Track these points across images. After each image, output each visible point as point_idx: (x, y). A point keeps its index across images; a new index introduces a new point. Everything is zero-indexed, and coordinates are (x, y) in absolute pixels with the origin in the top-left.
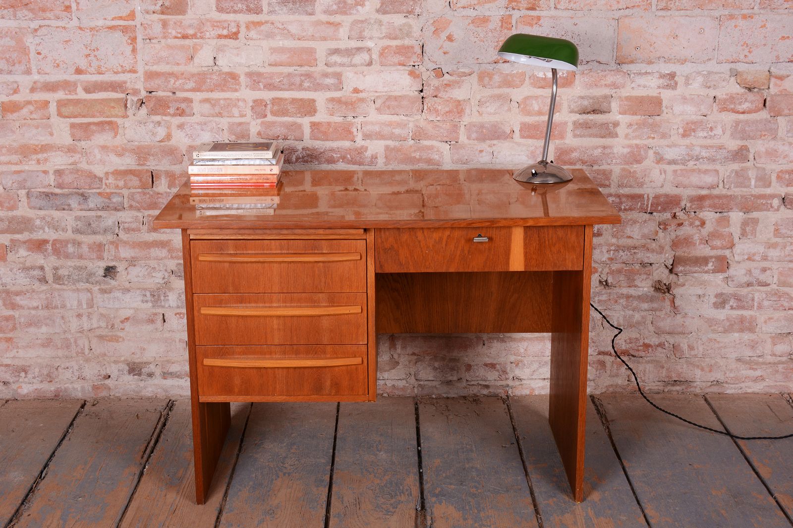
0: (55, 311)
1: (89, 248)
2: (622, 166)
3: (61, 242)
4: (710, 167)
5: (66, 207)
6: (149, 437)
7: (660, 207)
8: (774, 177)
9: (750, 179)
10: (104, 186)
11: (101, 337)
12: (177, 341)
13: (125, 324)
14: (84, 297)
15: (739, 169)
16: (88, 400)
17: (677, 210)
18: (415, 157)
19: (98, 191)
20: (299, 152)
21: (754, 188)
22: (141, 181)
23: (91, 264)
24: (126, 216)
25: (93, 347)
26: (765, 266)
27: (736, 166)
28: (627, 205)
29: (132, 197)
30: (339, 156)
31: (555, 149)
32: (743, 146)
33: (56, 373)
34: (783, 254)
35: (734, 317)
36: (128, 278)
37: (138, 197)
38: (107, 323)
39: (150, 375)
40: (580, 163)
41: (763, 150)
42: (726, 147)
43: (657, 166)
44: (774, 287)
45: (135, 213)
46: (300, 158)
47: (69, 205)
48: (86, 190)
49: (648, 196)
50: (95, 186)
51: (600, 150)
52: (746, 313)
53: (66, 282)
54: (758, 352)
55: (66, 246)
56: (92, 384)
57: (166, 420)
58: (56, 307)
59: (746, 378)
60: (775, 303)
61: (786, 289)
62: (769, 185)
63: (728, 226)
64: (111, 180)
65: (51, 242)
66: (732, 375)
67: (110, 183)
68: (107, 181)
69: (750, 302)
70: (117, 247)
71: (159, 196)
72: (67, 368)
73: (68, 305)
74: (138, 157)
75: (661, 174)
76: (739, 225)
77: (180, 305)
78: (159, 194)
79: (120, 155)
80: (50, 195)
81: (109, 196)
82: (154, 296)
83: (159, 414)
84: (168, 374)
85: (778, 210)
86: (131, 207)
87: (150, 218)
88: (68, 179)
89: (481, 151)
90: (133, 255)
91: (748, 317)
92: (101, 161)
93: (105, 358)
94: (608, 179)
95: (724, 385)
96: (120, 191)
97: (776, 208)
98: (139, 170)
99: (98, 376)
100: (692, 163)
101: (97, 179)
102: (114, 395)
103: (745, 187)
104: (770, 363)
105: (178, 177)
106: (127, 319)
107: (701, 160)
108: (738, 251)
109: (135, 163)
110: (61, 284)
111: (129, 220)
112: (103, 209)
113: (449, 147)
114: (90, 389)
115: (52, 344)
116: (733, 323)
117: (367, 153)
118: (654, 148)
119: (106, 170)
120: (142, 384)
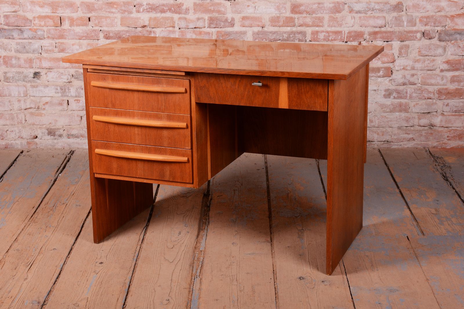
0: (5, 98)
1: (25, 61)
2: (329, 15)
3: (8, 57)
4: (380, 15)
5: (11, 37)
6: (59, 165)
7: (351, 39)
8: (418, 21)
9: (403, 22)
10: (33, 25)
11: (32, 114)
12: (76, 116)
13: (46, 106)
14: (22, 90)
15: (397, 16)
16: (25, 150)
17: (362, 40)
18: (211, 10)
19: (29, 28)
20: (144, 6)
21: (406, 27)
22: (54, 22)
23: (26, 71)
24: (46, 43)
25: (27, 119)
26: (413, 73)
27: (395, 14)
28: (333, 37)
29: (49, 31)
30: (167, 8)
31: (291, 4)
32: (399, 2)
33: (6, 134)
34: (423, 66)
35: (396, 103)
36: (47, 79)
37: (52, 32)
38: (35, 105)
39: (60, 136)
40: (305, 12)
41: (411, 4)
42: (390, 3)
43: (350, 14)
44: (419, 85)
45: (51, 41)
46: (145, 10)
47: (13, 36)
48: (22, 27)
49: (345, 32)
50: (27, 25)
51: (316, 5)
52: (403, 101)
53: (11, 81)
54: (410, 123)
55: (11, 60)
56: (27, 141)
57: (69, 159)
58: (6, 96)
59: (403, 139)
60: (419, 94)
61: (427, 87)
62: (415, 25)
63: (392, 49)
64: (37, 21)
65: (2, 57)
66: (395, 137)
67: (36, 23)
68: (34, 22)
69: (405, 94)
70: (41, 61)
71: (65, 31)
72: (12, 131)
73: (13, 95)
74: (52, 8)
75: (352, 19)
76: (397, 49)
77: (77, 95)
78: (64, 30)
79: (42, 7)
80: (2, 30)
81: (35, 31)
82: (62, 89)
83: (65, 156)
84: (71, 135)
85: (420, 40)
86: (48, 37)
87: (60, 44)
88: (12, 20)
89: (248, 6)
90: (50, 65)
91: (404, 103)
92: (31, 10)
93: (35, 126)
94: (322, 22)
95: (391, 143)
96: (42, 28)
97: (419, 38)
98: (53, 16)
99: (30, 136)
100: (370, 12)
101: (29, 21)
102: (39, 147)
103: (401, 26)
104: (417, 130)
105: (75, 20)
106: (47, 103)
107: (375, 11)
108: (398, 64)
109: (50, 12)
110: (8, 82)
111: (47, 45)
112: (32, 38)
113: (230, 3)
114: (26, 144)
115: (3, 117)
116: (395, 106)
117: (183, 7)
118: (348, 4)
119: (34, 15)
120: (56, 141)
